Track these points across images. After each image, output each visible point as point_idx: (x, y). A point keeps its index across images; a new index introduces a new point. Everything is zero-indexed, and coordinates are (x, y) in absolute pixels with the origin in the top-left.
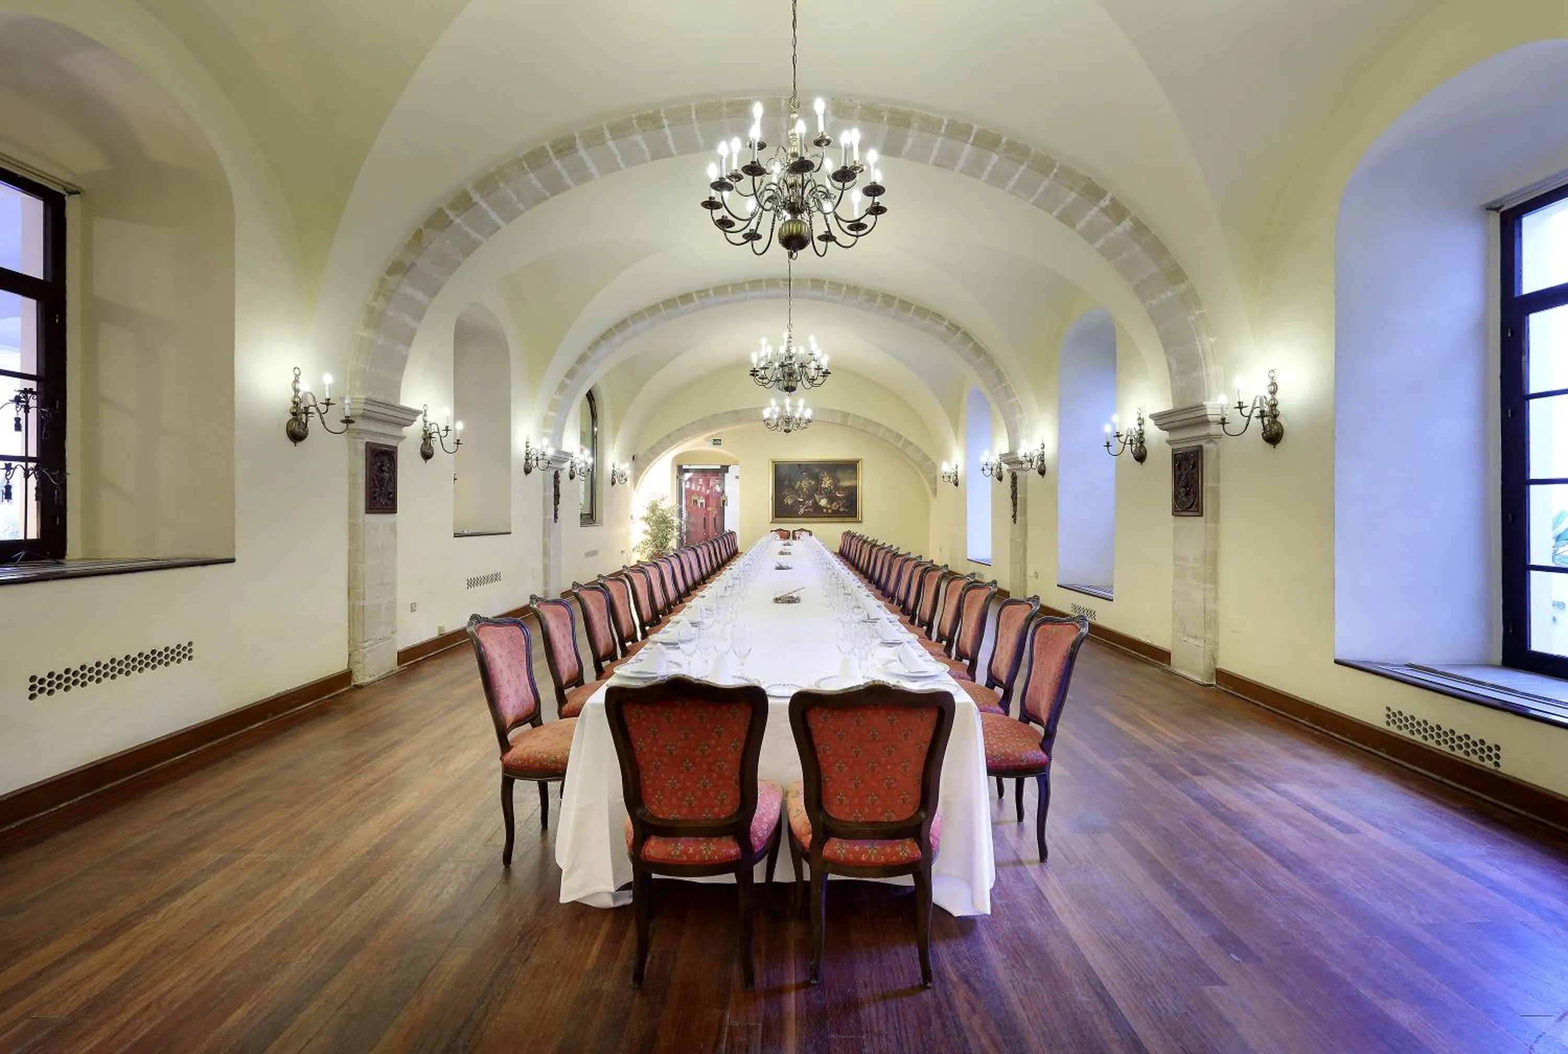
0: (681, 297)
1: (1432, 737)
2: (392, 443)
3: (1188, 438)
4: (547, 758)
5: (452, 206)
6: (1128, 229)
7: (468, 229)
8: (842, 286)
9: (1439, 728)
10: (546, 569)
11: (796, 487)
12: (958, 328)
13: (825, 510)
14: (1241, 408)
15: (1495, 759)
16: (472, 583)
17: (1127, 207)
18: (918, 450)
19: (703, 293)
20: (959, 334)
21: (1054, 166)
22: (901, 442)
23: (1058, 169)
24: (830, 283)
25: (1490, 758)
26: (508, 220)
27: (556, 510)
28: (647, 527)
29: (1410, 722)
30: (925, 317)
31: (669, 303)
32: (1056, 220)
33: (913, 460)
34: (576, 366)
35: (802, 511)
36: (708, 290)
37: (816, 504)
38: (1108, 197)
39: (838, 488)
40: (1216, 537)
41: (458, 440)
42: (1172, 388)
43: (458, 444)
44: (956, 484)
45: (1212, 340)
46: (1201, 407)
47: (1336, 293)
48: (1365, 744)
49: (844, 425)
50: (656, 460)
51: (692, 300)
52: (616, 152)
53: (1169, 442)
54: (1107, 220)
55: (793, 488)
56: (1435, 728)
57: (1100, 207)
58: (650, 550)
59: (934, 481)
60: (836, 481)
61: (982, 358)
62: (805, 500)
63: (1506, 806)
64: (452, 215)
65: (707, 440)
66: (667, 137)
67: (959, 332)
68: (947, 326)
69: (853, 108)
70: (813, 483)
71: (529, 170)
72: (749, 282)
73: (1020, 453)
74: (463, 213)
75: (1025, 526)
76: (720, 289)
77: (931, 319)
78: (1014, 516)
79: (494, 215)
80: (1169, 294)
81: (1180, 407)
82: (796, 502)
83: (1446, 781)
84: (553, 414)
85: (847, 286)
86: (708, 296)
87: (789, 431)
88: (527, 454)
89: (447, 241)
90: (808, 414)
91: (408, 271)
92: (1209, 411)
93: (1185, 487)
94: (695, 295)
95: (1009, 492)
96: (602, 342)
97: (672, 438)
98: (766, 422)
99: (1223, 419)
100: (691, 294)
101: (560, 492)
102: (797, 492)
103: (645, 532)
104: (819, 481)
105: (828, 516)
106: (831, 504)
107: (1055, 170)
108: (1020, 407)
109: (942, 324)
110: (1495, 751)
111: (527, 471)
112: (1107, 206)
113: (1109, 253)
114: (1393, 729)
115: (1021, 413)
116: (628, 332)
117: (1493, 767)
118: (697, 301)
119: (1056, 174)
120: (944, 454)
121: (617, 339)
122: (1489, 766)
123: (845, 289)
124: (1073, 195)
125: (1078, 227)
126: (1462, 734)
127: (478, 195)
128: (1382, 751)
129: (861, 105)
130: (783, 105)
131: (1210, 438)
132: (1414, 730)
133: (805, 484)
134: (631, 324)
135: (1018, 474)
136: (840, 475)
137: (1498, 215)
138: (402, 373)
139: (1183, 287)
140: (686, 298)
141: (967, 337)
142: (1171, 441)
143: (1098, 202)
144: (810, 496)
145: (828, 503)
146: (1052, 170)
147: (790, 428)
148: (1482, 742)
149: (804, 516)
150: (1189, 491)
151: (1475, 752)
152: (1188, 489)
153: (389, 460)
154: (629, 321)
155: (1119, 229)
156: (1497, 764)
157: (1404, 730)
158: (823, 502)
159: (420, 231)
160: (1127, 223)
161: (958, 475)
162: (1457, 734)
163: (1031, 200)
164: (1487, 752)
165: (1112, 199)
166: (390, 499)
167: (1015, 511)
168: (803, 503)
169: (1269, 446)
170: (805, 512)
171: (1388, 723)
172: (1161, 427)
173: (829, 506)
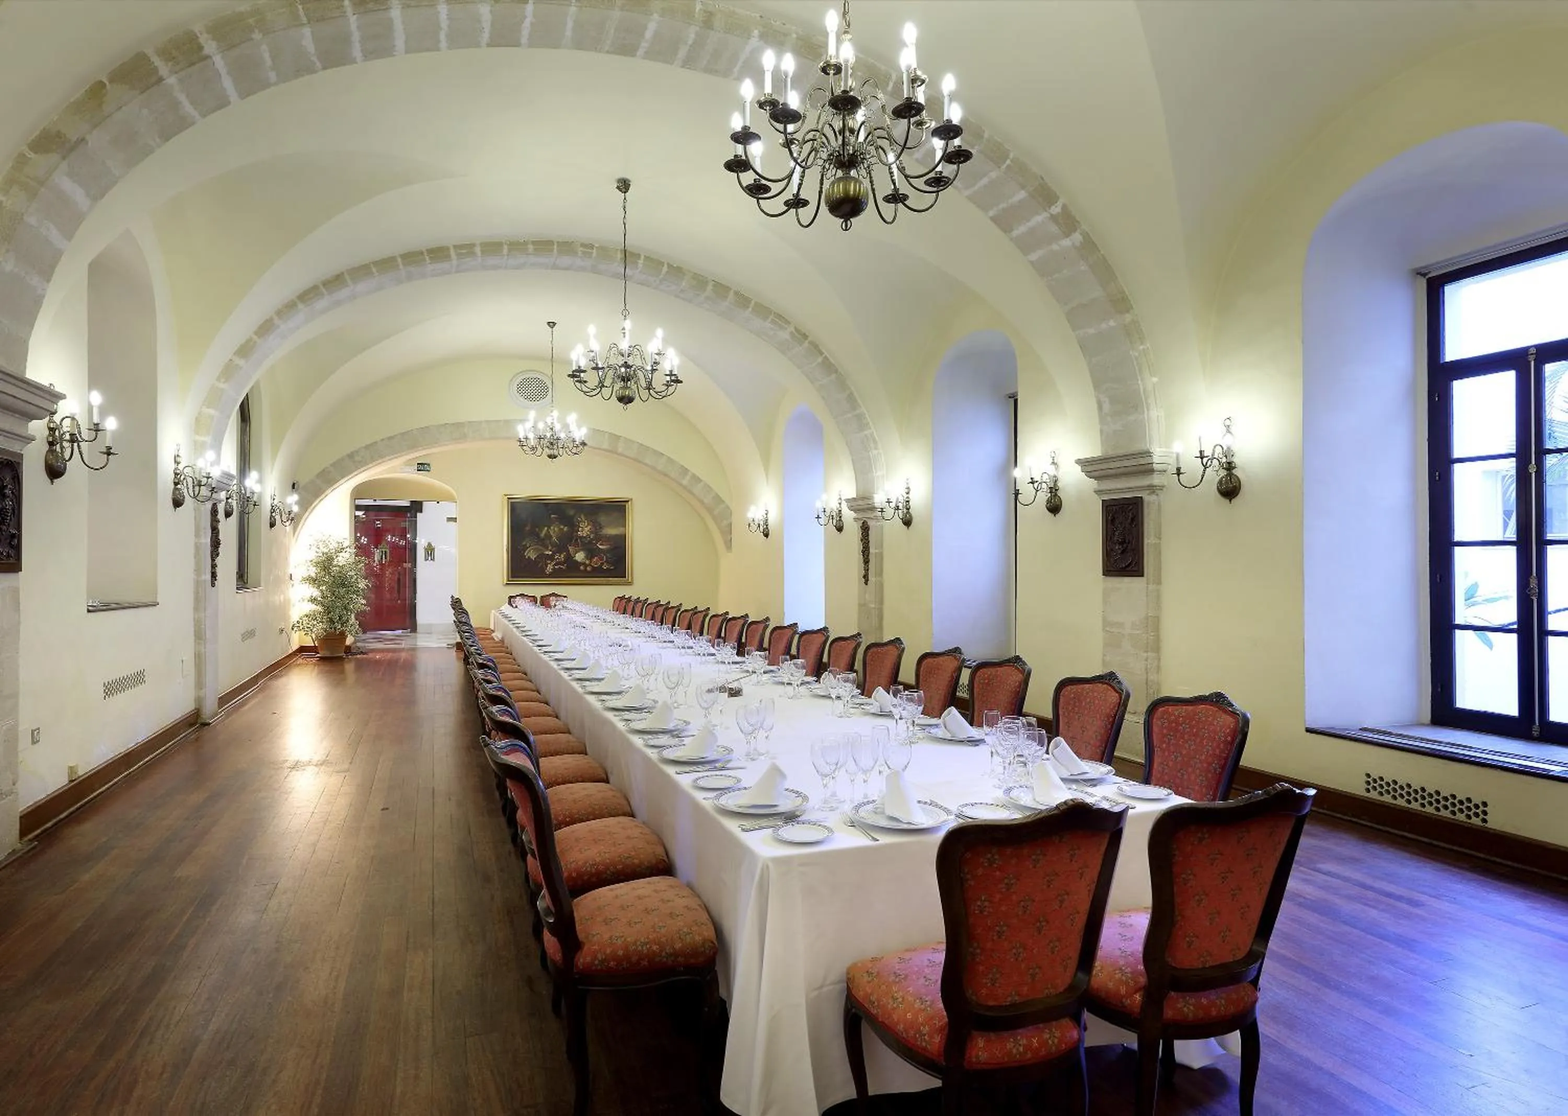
0: (431, 251)
1: (1416, 800)
2: (14, 447)
3: (1122, 488)
4: (661, 951)
5: (166, 53)
6: (1078, 244)
7: (182, 98)
8: (662, 264)
9: (1423, 790)
10: (199, 660)
11: (542, 535)
12: (805, 336)
13: (582, 568)
14: (1202, 458)
15: (1482, 816)
16: (111, 689)
17: (1078, 218)
18: (708, 488)
19: (466, 249)
20: (806, 344)
21: (1007, 157)
22: (688, 478)
23: (1012, 161)
24: (646, 258)
25: (1477, 815)
26: (244, 94)
27: (214, 566)
28: (316, 593)
29: (1393, 786)
30: (765, 318)
31: (413, 258)
32: (989, 222)
33: (702, 502)
34: (255, 337)
35: (550, 568)
36: (472, 246)
37: (569, 559)
38: (1060, 204)
39: (599, 538)
40: (1157, 600)
41: (109, 448)
42: (1101, 431)
43: (109, 454)
44: (766, 535)
45: (1155, 380)
46: (1148, 454)
47: (1303, 342)
48: (1345, 814)
49: (613, 451)
50: (329, 490)
51: (447, 257)
52: (444, 24)
53: (1098, 492)
54: (1054, 228)
55: (538, 535)
56: (1419, 791)
57: (1049, 213)
58: (320, 628)
59: (727, 532)
60: (597, 527)
61: (834, 376)
62: (554, 553)
63: (1499, 860)
64: (163, 69)
65: (408, 463)
66: (525, 17)
67: (807, 341)
68: (791, 333)
69: (785, 35)
70: (566, 529)
71: (305, 20)
72: (534, 243)
73: (879, 499)
74: (182, 69)
75: (880, 587)
76: (492, 248)
77: (773, 322)
78: (866, 577)
79: (228, 84)
80: (1112, 323)
81: (1111, 453)
82: (542, 557)
83: (1435, 843)
84: (211, 411)
85: (670, 266)
86: (472, 254)
87: (555, 457)
88: (176, 474)
89: (145, 111)
90: (580, 434)
91: (72, 149)
92: (1156, 459)
93: (1121, 543)
94: (452, 252)
95: (857, 546)
96: (300, 306)
97: (357, 458)
98: (521, 443)
99: (1178, 469)
100: (448, 249)
101: (221, 537)
102: (543, 542)
103: (313, 600)
104: (574, 527)
105: (586, 574)
106: (591, 559)
107: (1008, 162)
108: (874, 440)
109: (786, 329)
110: (1482, 808)
111: (177, 503)
112: (1059, 213)
113: (1043, 269)
114: (1374, 795)
115: (876, 448)
116: (344, 293)
117: (1480, 823)
118: (455, 262)
119: (1008, 166)
120: (746, 498)
121: (321, 304)
122: (1476, 823)
123: (665, 269)
124: (1022, 194)
125: (1015, 233)
126: (1447, 794)
127: (214, 44)
128: (1363, 820)
129: (797, 33)
130: (697, 10)
131: (1152, 489)
132: (1397, 795)
133: (554, 531)
134: (349, 282)
135: (871, 523)
136: (602, 519)
137: (1425, 281)
138: (32, 326)
139: (1128, 318)
140: (438, 253)
141: (816, 348)
142: (1099, 491)
143: (1050, 207)
144: (561, 547)
145: (587, 557)
146: (1004, 162)
147: (556, 452)
148: (1469, 800)
149: (552, 575)
150: (1126, 548)
151: (1461, 811)
152: (1125, 545)
153: (13, 479)
154: (347, 277)
155: (1066, 242)
156: (1484, 821)
157: (1386, 795)
158: (580, 556)
159: (101, 84)
160: (1077, 237)
161: (770, 522)
162: (1442, 795)
163: (967, 193)
164: (1474, 810)
165: (1064, 207)
166: (12, 547)
167: (867, 570)
168: (551, 558)
169: (1225, 501)
170: (554, 569)
171: (1368, 791)
172: (1089, 474)
173: (587, 562)
